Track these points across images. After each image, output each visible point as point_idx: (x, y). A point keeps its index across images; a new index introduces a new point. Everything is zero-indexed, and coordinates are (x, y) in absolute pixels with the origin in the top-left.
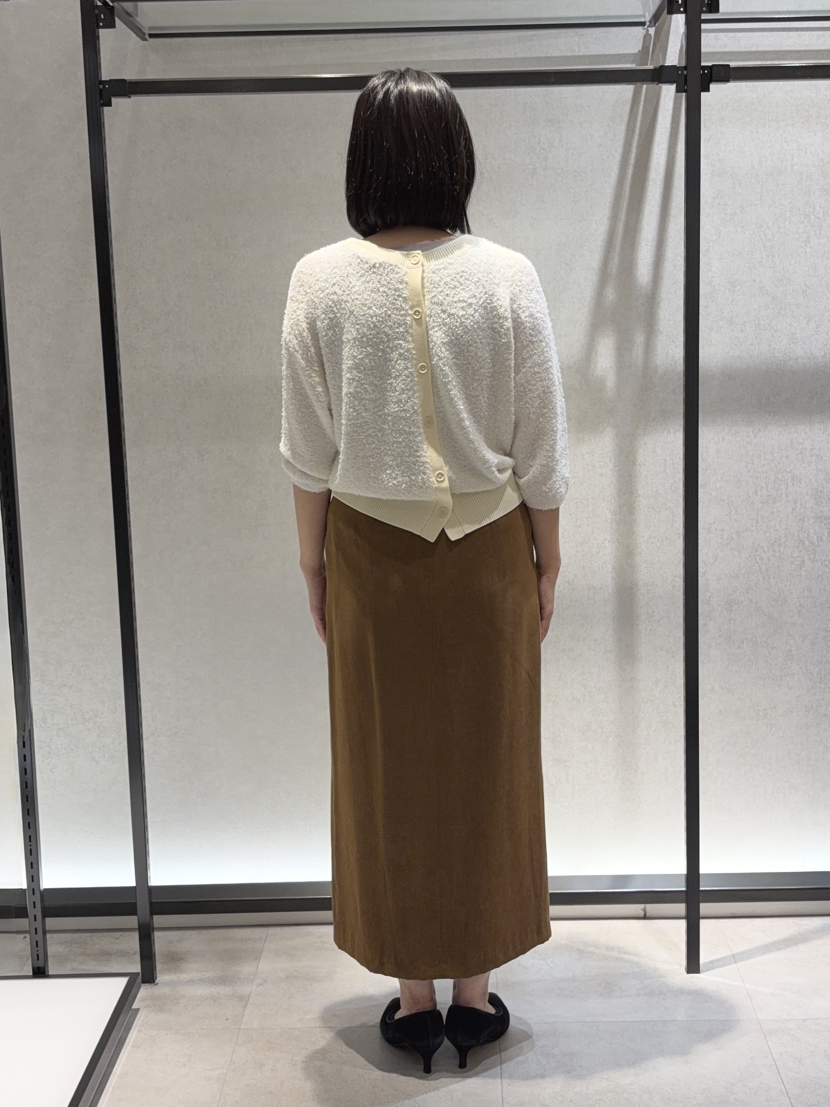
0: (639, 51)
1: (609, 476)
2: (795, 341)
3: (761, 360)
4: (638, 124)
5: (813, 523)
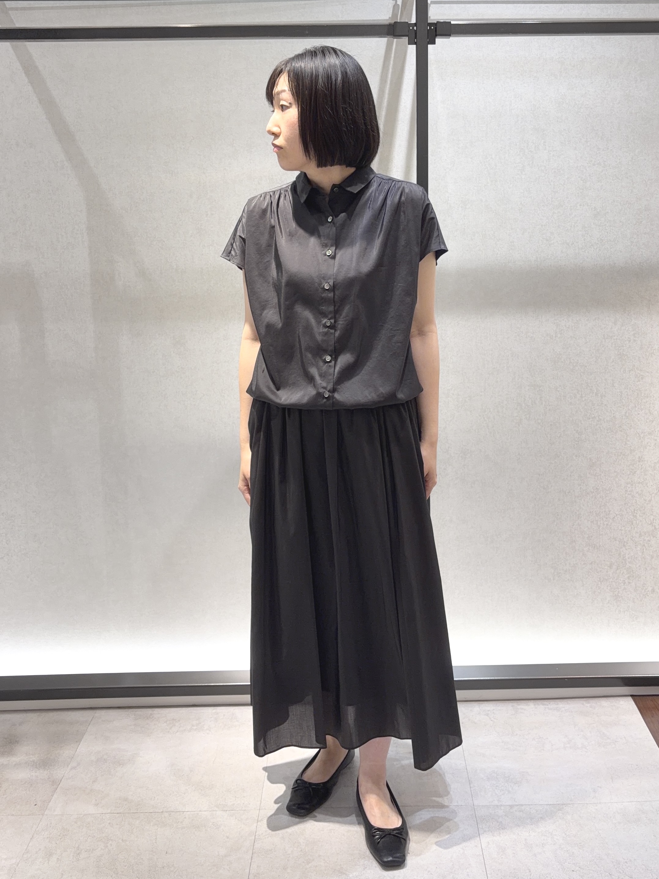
0: (389, 18)
2: (513, 248)
3: (487, 263)
5: (528, 390)
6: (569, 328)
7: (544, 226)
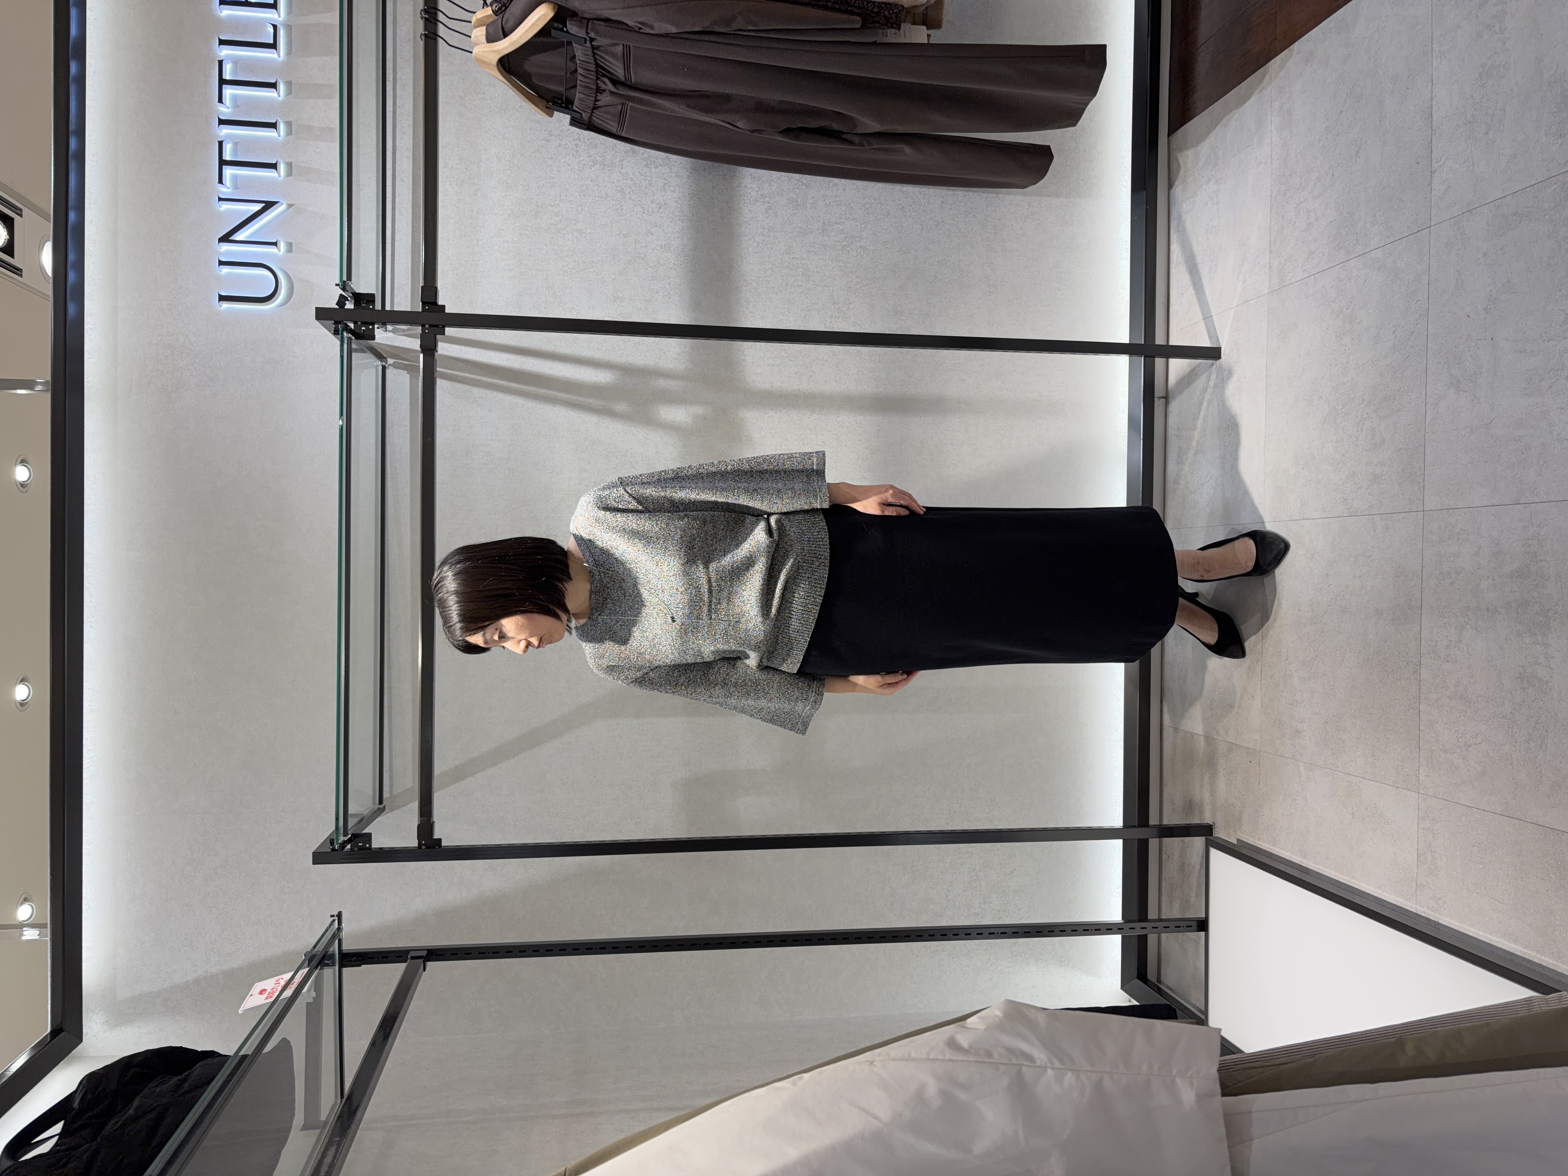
0: (408, 373)
1: (780, 416)
2: (668, 246)
3: (684, 276)
4: (472, 376)
5: (828, 237)
7: (644, 210)
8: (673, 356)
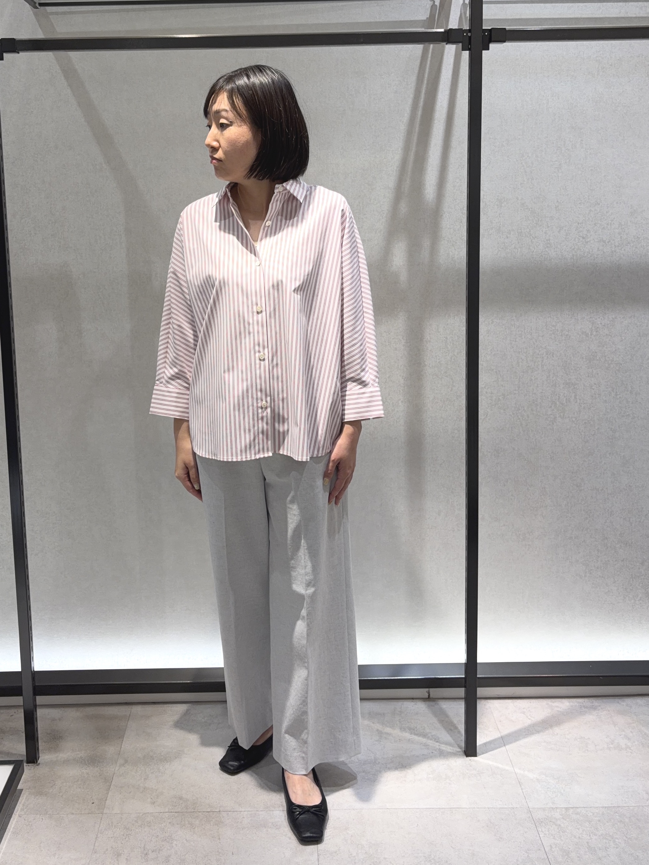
0: (427, 18)
1: (402, 350)
2: (549, 246)
3: (523, 260)
4: (426, 76)
5: (563, 388)
6: (604, 326)
7: (581, 223)
8: (451, 253)
